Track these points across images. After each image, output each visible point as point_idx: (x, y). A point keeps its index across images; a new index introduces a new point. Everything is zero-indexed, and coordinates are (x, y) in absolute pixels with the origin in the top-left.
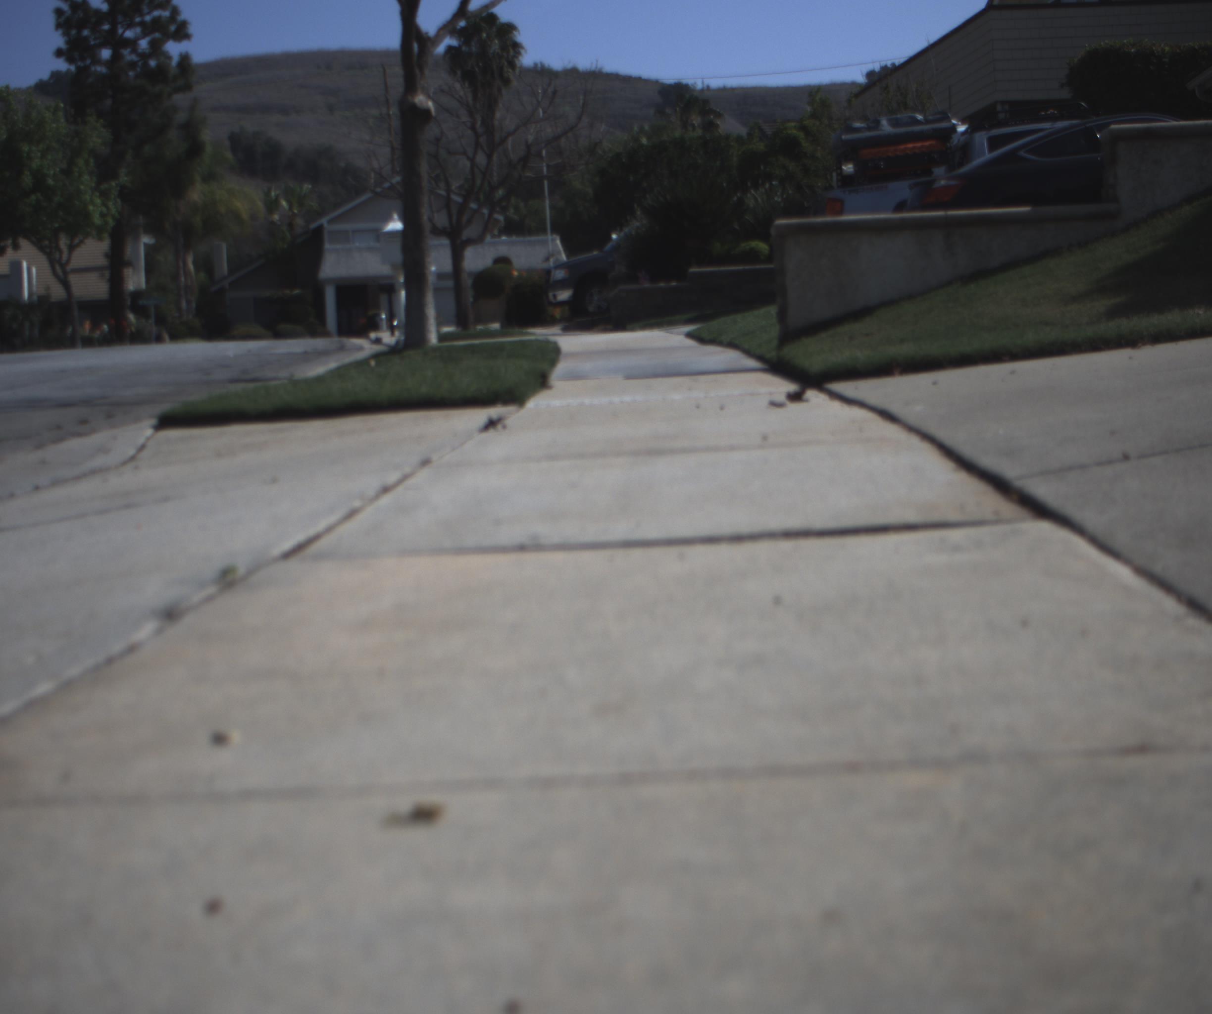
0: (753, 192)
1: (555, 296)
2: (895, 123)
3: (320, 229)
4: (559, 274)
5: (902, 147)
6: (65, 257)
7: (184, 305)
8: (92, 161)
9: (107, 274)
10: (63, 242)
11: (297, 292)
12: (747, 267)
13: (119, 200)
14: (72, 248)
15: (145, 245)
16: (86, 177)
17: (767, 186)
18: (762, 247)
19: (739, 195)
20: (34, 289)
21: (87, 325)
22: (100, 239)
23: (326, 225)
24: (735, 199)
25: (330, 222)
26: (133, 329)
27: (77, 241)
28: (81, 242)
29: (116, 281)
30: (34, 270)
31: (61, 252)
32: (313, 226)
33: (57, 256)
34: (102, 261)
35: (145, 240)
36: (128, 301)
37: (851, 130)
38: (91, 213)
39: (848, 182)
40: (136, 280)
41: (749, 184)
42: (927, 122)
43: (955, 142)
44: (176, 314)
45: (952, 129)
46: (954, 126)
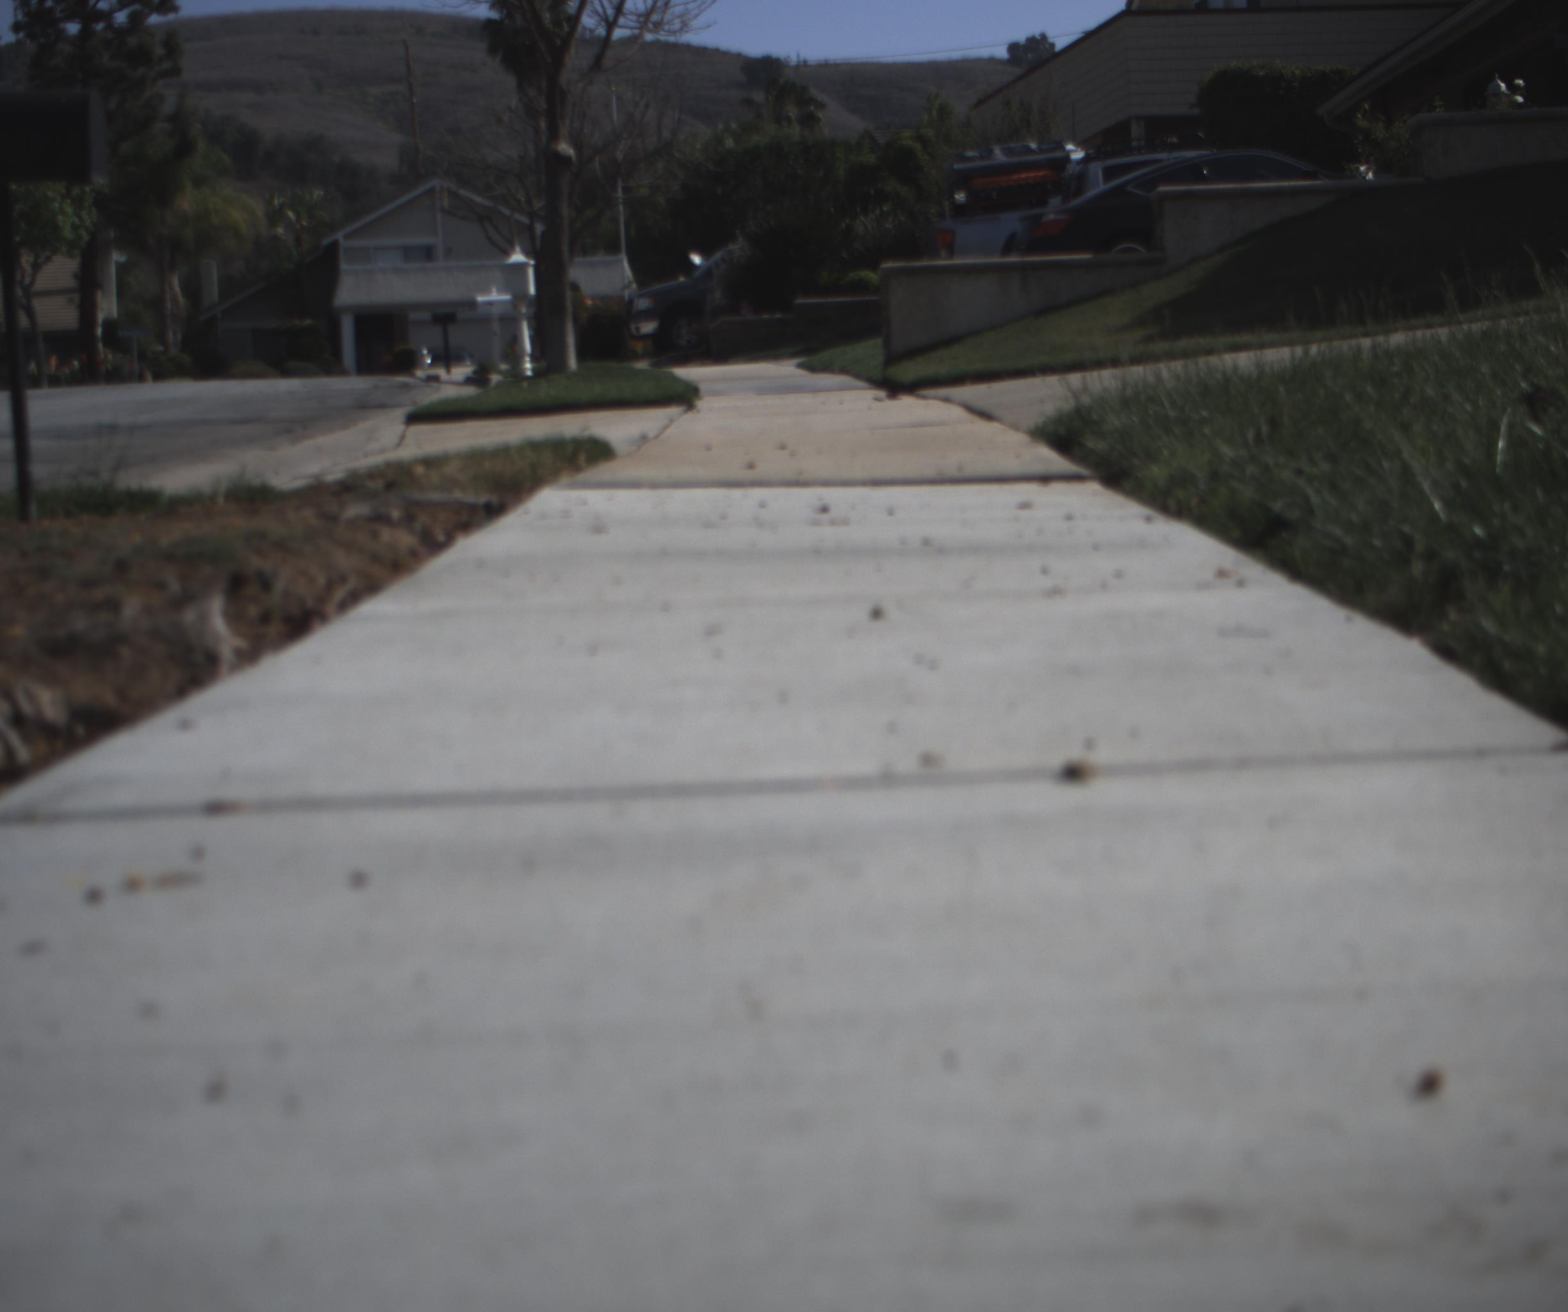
0: (862, 218)
1: (638, 329)
2: (1008, 152)
3: (334, 245)
4: (643, 304)
5: (1015, 177)
6: (27, 280)
7: (170, 336)
9: (76, 297)
10: (26, 260)
11: (308, 322)
12: (856, 299)
13: (94, 211)
14: (36, 267)
15: (117, 263)
17: (878, 212)
18: (871, 276)
19: (847, 221)
21: (53, 361)
22: (70, 256)
23: (341, 240)
24: (843, 226)
25: (347, 237)
26: (108, 366)
27: (42, 259)
28: (48, 259)
29: (87, 309)
31: (22, 271)
32: (326, 241)
34: (70, 282)
35: (117, 257)
36: (99, 331)
37: (962, 158)
38: (61, 224)
39: (960, 211)
40: (108, 307)
41: (858, 209)
42: (1041, 151)
43: (1071, 172)
44: (161, 348)
45: (1067, 158)
46: (1068, 153)
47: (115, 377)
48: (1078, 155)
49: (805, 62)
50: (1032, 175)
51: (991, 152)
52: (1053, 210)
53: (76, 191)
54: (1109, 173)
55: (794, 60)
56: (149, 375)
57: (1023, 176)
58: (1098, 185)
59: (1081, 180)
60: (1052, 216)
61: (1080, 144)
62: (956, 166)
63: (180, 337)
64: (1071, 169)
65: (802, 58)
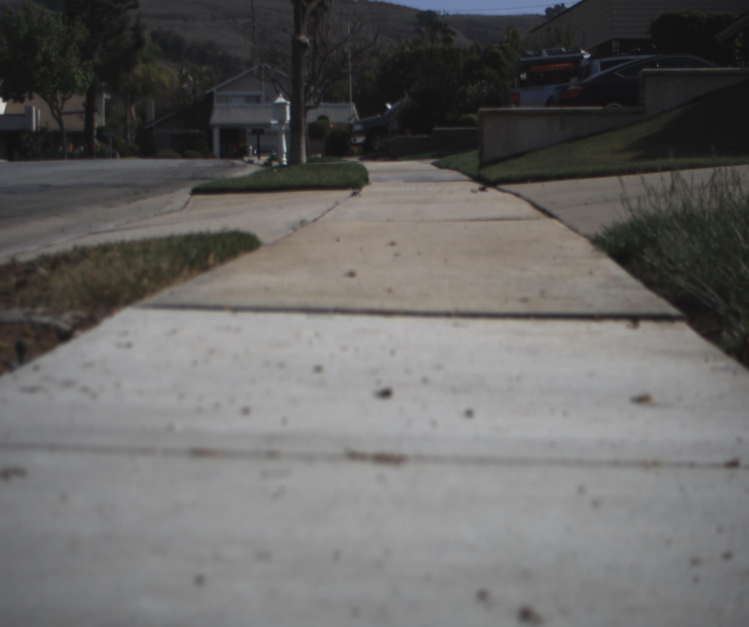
0: (471, 86)
1: (355, 140)
2: (550, 53)
3: (212, 94)
4: (358, 128)
5: (553, 66)
6: (60, 105)
7: (129, 136)
8: (77, 48)
9: (84, 116)
10: (59, 96)
11: (197, 131)
12: (466, 128)
13: (93, 73)
14: (64, 100)
15: (106, 100)
16: (74, 58)
17: (479, 83)
19: (463, 87)
20: (39, 123)
21: (71, 147)
22: (81, 95)
23: (215, 92)
24: (461, 90)
25: (218, 90)
26: (98, 150)
27: (67, 96)
28: (70, 96)
29: (89, 121)
30: (39, 112)
31: (57, 102)
32: (207, 92)
33: (55, 104)
34: (81, 108)
35: (105, 96)
36: (95, 133)
37: (526, 56)
38: (76, 79)
39: (522, 84)
40: (100, 121)
41: (469, 82)
42: (568, 53)
43: (583, 64)
44: (124, 142)
45: (582, 57)
46: (582, 55)
47: (101, 155)
48: (587, 56)
49: (447, 14)
50: (563, 65)
51: (540, 52)
52: (573, 84)
53: (85, 63)
54: (604, 66)
55: (442, 13)
56: (118, 155)
57: (558, 65)
58: (597, 73)
59: (588, 69)
60: (573, 87)
61: (589, 51)
62: (522, 59)
63: (134, 137)
64: (583, 63)
65: (446, 13)
